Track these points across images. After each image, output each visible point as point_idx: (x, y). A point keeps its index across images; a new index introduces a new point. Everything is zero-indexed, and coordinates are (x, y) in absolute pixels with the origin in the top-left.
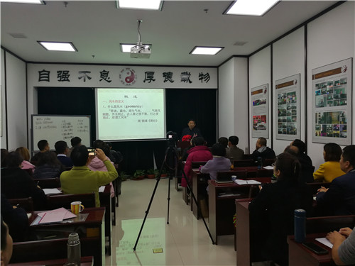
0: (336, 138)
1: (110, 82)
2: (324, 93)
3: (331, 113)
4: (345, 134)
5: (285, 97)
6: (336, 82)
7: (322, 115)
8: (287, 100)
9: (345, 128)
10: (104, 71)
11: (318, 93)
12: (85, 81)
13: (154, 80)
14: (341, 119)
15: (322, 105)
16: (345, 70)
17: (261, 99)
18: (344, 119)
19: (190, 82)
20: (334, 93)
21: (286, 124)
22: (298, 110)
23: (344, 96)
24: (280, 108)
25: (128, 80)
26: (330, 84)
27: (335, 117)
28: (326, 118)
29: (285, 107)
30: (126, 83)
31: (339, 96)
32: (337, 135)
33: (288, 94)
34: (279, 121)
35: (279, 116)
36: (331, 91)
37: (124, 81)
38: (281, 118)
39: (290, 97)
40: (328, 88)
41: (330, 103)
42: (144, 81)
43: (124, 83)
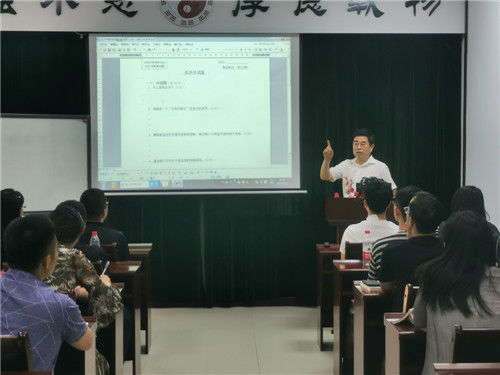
1: (131, 14)
12: (59, 12)
13: (265, 9)
19: (378, 14)
25: (187, 9)
30: (180, 19)
37: (175, 12)
42: (235, 13)
43: (173, 18)
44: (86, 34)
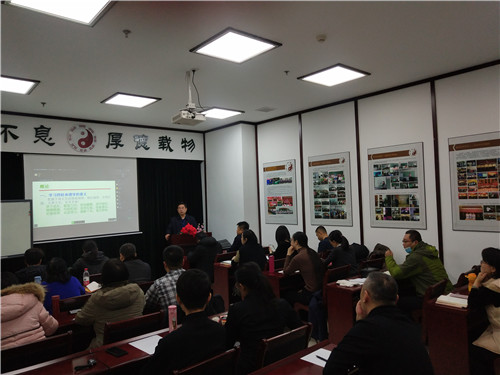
0: (405, 222)
1: (52, 144)
2: (385, 175)
3: (397, 196)
4: (418, 217)
5: (326, 176)
6: (402, 165)
7: (384, 198)
8: (330, 180)
9: (417, 211)
10: (42, 127)
11: (377, 175)
12: (6, 141)
13: (122, 146)
14: (411, 202)
15: (384, 187)
16: (414, 153)
17: (283, 178)
18: (415, 203)
19: (171, 150)
20: (401, 175)
21: (328, 207)
22: (347, 191)
23: (413, 179)
24: (318, 189)
25: (83, 143)
26: (394, 166)
27: (402, 200)
28: (391, 201)
29: (326, 188)
30: (79, 148)
31: (408, 178)
32: (407, 219)
33: (331, 173)
34: (316, 203)
35: (315, 197)
36: (394, 173)
37: (77, 146)
38: (320, 200)
39: (334, 176)
40: (392, 170)
41: (395, 185)
42: (108, 147)
43: (76, 148)
44: (21, 154)
